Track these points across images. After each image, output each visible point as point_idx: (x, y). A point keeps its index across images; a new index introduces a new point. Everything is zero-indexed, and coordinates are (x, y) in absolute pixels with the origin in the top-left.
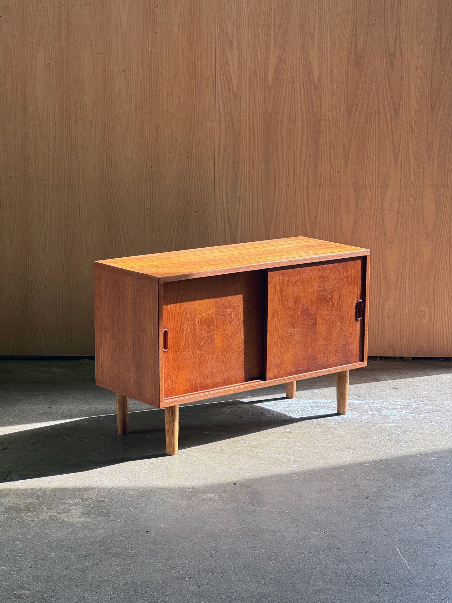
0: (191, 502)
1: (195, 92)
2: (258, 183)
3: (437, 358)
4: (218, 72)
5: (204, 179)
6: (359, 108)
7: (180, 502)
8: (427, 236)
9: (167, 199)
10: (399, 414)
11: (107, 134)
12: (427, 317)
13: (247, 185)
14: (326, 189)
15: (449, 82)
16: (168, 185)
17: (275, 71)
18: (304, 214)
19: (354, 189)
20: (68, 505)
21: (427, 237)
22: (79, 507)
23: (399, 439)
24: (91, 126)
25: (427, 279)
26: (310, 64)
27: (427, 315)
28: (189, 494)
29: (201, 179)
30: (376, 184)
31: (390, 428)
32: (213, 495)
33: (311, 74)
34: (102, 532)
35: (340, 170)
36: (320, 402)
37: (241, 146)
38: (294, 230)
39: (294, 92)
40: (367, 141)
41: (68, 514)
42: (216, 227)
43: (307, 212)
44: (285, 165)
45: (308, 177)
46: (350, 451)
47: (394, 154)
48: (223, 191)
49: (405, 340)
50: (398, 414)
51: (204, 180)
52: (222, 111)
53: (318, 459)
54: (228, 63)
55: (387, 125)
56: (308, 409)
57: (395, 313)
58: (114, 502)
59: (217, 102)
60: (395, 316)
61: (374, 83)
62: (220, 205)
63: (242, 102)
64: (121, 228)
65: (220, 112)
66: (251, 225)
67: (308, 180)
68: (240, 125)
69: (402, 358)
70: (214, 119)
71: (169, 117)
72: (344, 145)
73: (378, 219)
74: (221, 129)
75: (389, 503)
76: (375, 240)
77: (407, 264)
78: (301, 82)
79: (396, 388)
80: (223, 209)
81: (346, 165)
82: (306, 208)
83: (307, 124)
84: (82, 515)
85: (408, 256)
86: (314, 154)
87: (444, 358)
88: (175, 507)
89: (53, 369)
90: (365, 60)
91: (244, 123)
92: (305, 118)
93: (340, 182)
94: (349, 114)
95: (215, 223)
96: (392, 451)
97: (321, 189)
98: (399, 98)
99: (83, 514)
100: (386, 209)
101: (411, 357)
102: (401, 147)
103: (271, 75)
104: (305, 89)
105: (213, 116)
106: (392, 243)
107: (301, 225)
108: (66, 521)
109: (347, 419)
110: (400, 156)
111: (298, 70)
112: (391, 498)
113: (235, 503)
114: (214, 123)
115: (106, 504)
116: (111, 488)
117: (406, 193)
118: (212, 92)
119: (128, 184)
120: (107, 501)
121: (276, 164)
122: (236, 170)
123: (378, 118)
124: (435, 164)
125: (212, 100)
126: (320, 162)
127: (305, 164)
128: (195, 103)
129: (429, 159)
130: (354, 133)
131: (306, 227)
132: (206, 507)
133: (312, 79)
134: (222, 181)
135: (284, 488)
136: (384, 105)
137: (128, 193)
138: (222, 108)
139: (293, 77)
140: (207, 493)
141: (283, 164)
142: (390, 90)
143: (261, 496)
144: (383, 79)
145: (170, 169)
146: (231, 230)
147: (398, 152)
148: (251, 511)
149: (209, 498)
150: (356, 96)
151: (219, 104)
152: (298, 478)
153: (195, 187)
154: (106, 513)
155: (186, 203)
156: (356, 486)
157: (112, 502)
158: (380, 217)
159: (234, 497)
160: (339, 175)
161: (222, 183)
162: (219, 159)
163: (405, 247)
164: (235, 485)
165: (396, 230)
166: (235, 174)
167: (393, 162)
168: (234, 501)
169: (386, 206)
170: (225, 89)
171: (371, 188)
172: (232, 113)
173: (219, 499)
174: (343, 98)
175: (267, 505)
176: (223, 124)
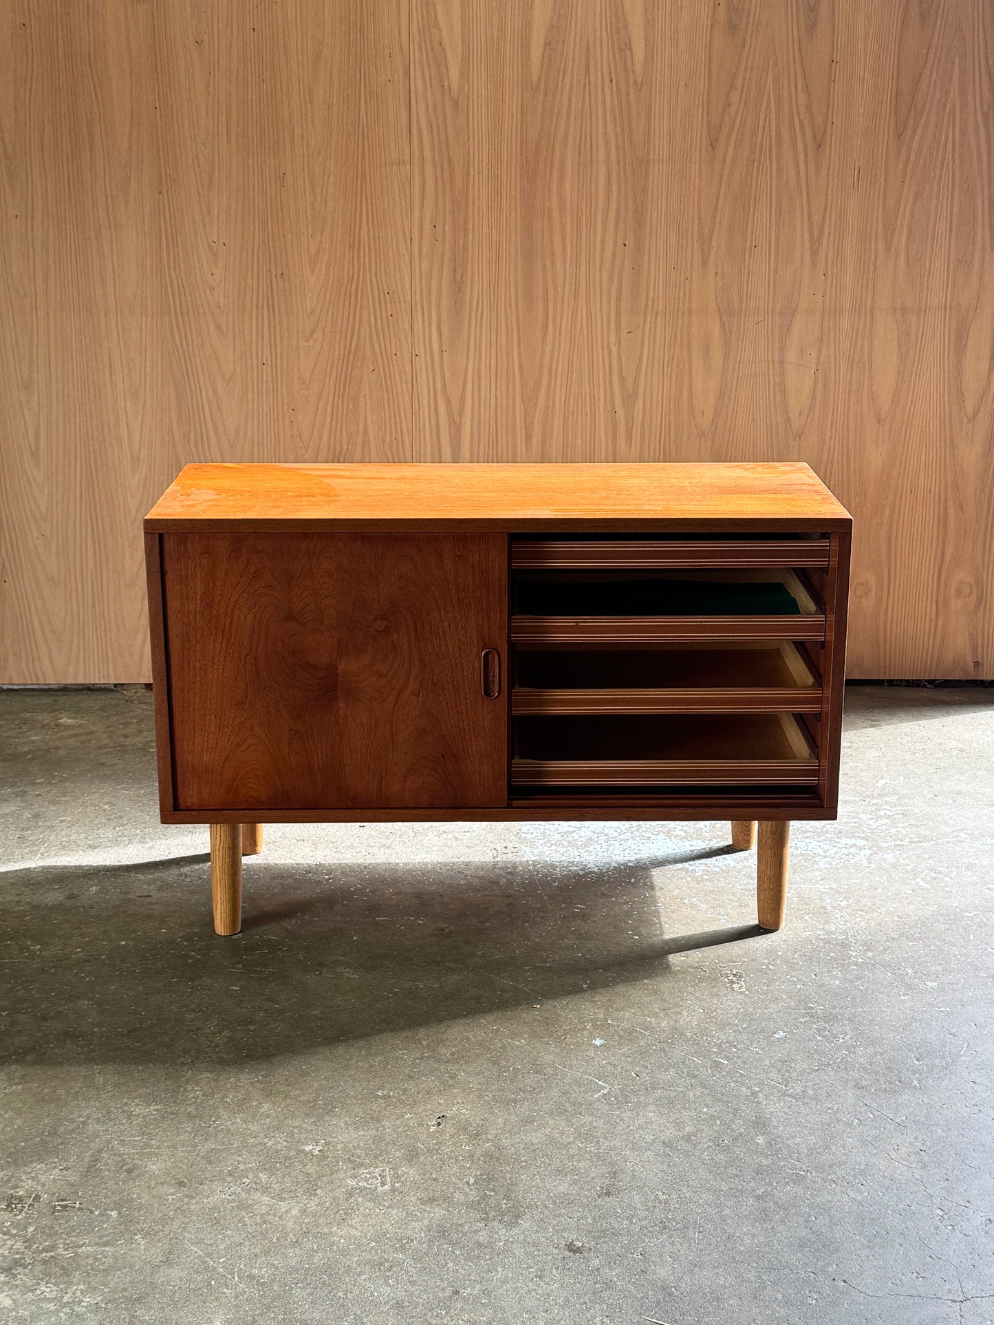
0: (313, 1205)
1: (362, 94)
2: (508, 307)
4: (416, 46)
5: (387, 296)
6: (734, 136)
7: (284, 1206)
8: (879, 421)
9: (307, 341)
10: (835, 849)
11: (165, 191)
12: (872, 596)
13: (485, 312)
14: (659, 319)
15: (937, 73)
16: (309, 312)
17: (545, 45)
18: (611, 375)
19: (721, 319)
21: (879, 422)
23: (847, 938)
24: (126, 172)
25: (875, 515)
26: (626, 27)
27: (873, 592)
28: (311, 1169)
29: (382, 296)
30: (770, 307)
31: (821, 899)
32: (377, 1171)
33: (628, 53)
35: (691, 275)
37: (471, 222)
38: (588, 409)
39: (590, 96)
40: (751, 210)
42: (417, 406)
43: (615, 371)
44: (567, 265)
45: (620, 292)
46: (733, 983)
47: (811, 238)
48: (430, 324)
50: (832, 852)
51: (388, 300)
52: (426, 139)
53: (656, 1015)
54: (437, 25)
55: (798, 172)
58: (97, 1213)
59: (414, 119)
61: (770, 73)
62: (426, 356)
63: (471, 119)
64: (207, 407)
65: (421, 142)
66: (493, 400)
67: (619, 299)
68: (468, 174)
70: (407, 158)
71: (305, 152)
72: (700, 219)
73: (771, 386)
74: (424, 181)
76: (765, 432)
78: (605, 71)
80: (433, 364)
81: (705, 263)
82: (615, 362)
83: (618, 170)
86: (632, 240)
88: (266, 1230)
89: (61, 718)
90: (751, 19)
91: (476, 169)
92: (613, 157)
93: (690, 302)
94: (712, 145)
95: (415, 396)
96: (837, 982)
97: (648, 319)
98: (825, 109)
100: (790, 363)
102: (827, 222)
103: (536, 53)
104: (614, 88)
105: (407, 152)
106: (803, 438)
107: (602, 400)
109: (716, 869)
110: (825, 243)
111: (598, 42)
112: (862, 1172)
113: (437, 1210)
114: (408, 167)
115: (72, 1223)
116: (100, 1151)
117: (835, 327)
118: (402, 93)
119: (218, 306)
120: (80, 1209)
121: (548, 263)
122: (458, 277)
123: (779, 155)
124: (902, 260)
125: (404, 113)
126: (646, 258)
127: (613, 263)
128: (365, 121)
129: (888, 249)
130: (723, 190)
131: (613, 404)
132: (351, 1226)
133: (629, 64)
134: (429, 302)
135: (571, 1139)
136: (792, 126)
137: (218, 327)
138: (425, 132)
139: (588, 59)
140: (362, 1165)
141: (565, 262)
142: (807, 89)
143: (508, 1176)
144: (792, 65)
145: (312, 275)
146: (449, 412)
147: (821, 234)
148: (480, 1245)
149: (365, 1188)
150: (728, 104)
151: (418, 122)
152: (605, 1091)
153: (369, 315)
154: (62, 1268)
155: (349, 352)
156: (760, 1124)
157: (92, 1212)
158: (777, 379)
159: (435, 1179)
160: (688, 286)
161: (430, 307)
162: (420, 251)
163: (830, 447)
164: (439, 1124)
165: (810, 409)
166: (458, 288)
167: (807, 257)
168: (432, 1200)
169: (791, 356)
170: (431, 86)
171: (758, 315)
172: (447, 144)
173: (393, 1190)
174: (700, 110)
175: (525, 1214)
176: (429, 169)
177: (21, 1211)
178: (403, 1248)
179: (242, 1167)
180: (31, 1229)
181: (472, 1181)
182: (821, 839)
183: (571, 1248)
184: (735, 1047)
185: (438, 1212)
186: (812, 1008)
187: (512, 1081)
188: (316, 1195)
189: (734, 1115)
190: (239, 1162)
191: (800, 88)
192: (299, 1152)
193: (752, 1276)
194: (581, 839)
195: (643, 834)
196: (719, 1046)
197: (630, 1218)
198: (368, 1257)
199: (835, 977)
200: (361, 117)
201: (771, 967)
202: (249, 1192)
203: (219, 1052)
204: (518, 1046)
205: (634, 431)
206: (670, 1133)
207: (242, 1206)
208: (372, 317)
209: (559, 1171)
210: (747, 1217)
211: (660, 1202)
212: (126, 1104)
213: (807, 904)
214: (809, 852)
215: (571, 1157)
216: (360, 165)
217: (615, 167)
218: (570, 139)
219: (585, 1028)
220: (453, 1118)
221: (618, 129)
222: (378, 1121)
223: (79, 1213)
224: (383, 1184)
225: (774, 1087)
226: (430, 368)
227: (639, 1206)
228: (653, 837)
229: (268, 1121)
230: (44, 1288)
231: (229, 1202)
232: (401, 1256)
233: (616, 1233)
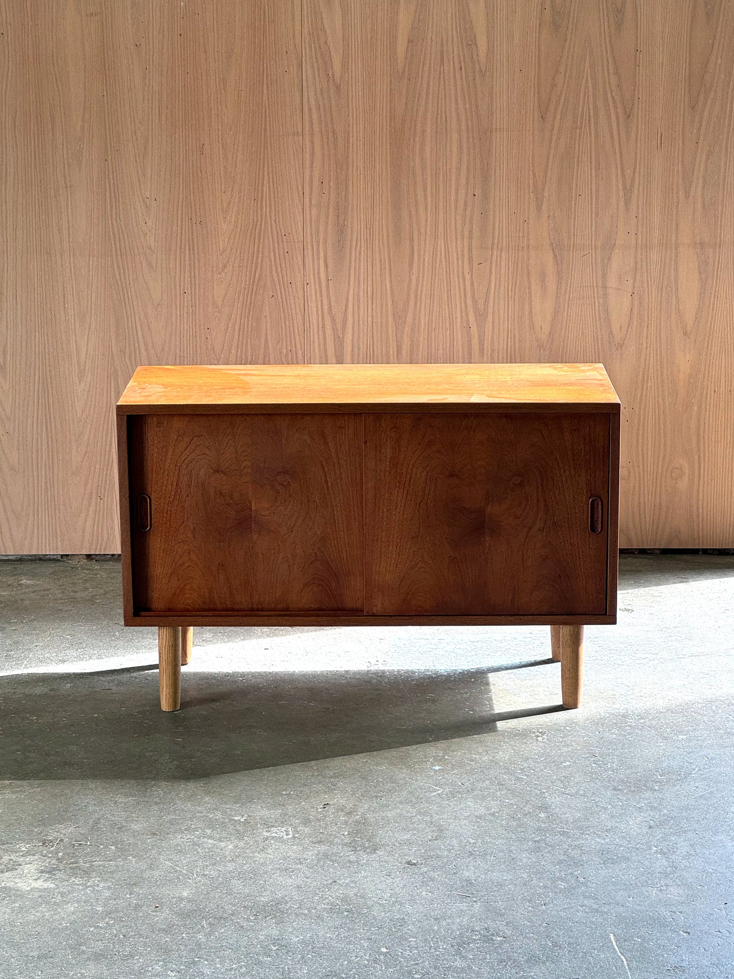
0: (242, 844)
1: (265, 82)
2: (381, 244)
3: (705, 552)
4: (307, 45)
5: (284, 237)
6: (561, 108)
7: (223, 844)
8: (685, 334)
9: (220, 274)
11: (110, 159)
12: (686, 479)
13: (363, 249)
14: (503, 253)
15: (721, 58)
16: (221, 251)
17: (408, 42)
18: (465, 298)
19: (554, 253)
20: (17, 854)
21: (685, 336)
22: (36, 857)
23: (627, 712)
24: (80, 145)
25: (686, 411)
26: (472, 28)
27: (687, 475)
28: (241, 829)
29: (280, 237)
30: (593, 243)
31: (613, 690)
32: (283, 829)
33: (474, 46)
34: (72, 909)
35: (528, 218)
36: (491, 639)
37: (351, 178)
38: (448, 326)
39: (444, 81)
40: (576, 167)
41: (15, 872)
42: (308, 324)
43: (469, 295)
44: (429, 211)
45: (471, 232)
46: (538, 736)
47: (625, 188)
48: (318, 259)
49: (648, 520)
51: (285, 241)
52: (315, 116)
53: (480, 754)
54: (323, 29)
55: (612, 137)
56: (468, 654)
57: (629, 472)
58: (102, 847)
59: (305, 99)
60: (629, 476)
61: (587, 61)
62: (315, 284)
63: (350, 99)
64: (139, 327)
65: (310, 116)
66: (370, 319)
67: (470, 238)
68: (348, 142)
69: (643, 552)
70: (300, 130)
71: (220, 127)
72: (534, 174)
73: (596, 306)
74: (313, 148)
75: (602, 842)
76: (593, 344)
77: (649, 385)
78: (456, 61)
79: (629, 610)
80: (321, 291)
81: (539, 209)
82: (468, 288)
83: (468, 138)
84: (39, 875)
85: (651, 370)
86: (480, 191)
87: (718, 550)
88: (212, 855)
89: (22, 580)
90: (571, 20)
91: (355, 138)
92: (464, 127)
93: (528, 240)
94: (542, 117)
95: (306, 316)
96: (614, 736)
97: (495, 253)
98: (633, 88)
99: (42, 872)
100: (611, 287)
101: (660, 549)
102: (637, 175)
103: (401, 48)
104: (464, 74)
105: (300, 125)
106: (623, 348)
107: (459, 319)
108: (10, 888)
110: (636, 192)
111: (450, 40)
112: (607, 831)
113: (323, 846)
114: (301, 137)
115: (86, 851)
116: (99, 819)
117: (647, 259)
118: (296, 82)
119: (150, 248)
120: (90, 845)
121: (413, 210)
122: (341, 222)
123: (596, 123)
124: (699, 206)
125: (297, 94)
126: (491, 206)
127: (465, 210)
128: (267, 102)
129: (687, 197)
130: (552, 151)
131: (468, 321)
132: (268, 853)
133: (475, 56)
134: (318, 242)
135: (414, 815)
136: (606, 100)
137: (150, 265)
138: (314, 110)
139: (442, 52)
140: (273, 826)
141: (426, 209)
142: (617, 73)
143: (370, 831)
144: (604, 54)
145: (225, 222)
146: (334, 329)
147: (632, 185)
148: (350, 862)
149: (275, 837)
150: (554, 85)
151: (309, 104)
152: (440, 792)
153: (269, 253)
154: (84, 871)
155: (254, 282)
156: (544, 808)
157: (98, 846)
158: (601, 301)
159: (321, 833)
160: (526, 227)
161: (318, 246)
162: (310, 201)
163: (646, 355)
164: (325, 808)
165: (629, 325)
166: (341, 230)
167: (622, 203)
168: (319, 842)
169: (612, 282)
170: (319, 75)
171: (584, 250)
172: (332, 119)
173: (294, 837)
174: (532, 90)
175: (380, 848)
176: (317, 140)
177: (52, 846)
178: (301, 863)
179: (193, 826)
180: (60, 854)
181: (346, 833)
182: (621, 654)
183: (409, 863)
184: (533, 770)
185: (323, 848)
186: (592, 750)
187: (375, 787)
188: (243, 840)
189: (526, 803)
190: (191, 825)
191: (611, 71)
192: (231, 820)
193: (525, 876)
194: (436, 656)
195: (484, 652)
196: (522, 770)
197: (449, 851)
198: (278, 866)
199: (613, 733)
200: (264, 99)
201: (568, 728)
202: (199, 838)
203: (172, 772)
204: (380, 770)
205: (486, 342)
206: (482, 811)
207: (195, 844)
208: (272, 254)
209: (404, 829)
210: (526, 850)
211: (470, 843)
212: (112, 797)
213: (602, 693)
214: (610, 662)
215: (413, 823)
216: (263, 137)
217: (465, 134)
218: (429, 114)
219: (428, 761)
220: (334, 804)
221: (467, 106)
222: (283, 805)
223: (90, 847)
224: (287, 835)
225: (557, 790)
226: (318, 293)
227: (456, 845)
228: (492, 654)
229: (209, 805)
230: (74, 880)
231: (186, 842)
232: (299, 866)
233: (438, 857)
